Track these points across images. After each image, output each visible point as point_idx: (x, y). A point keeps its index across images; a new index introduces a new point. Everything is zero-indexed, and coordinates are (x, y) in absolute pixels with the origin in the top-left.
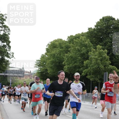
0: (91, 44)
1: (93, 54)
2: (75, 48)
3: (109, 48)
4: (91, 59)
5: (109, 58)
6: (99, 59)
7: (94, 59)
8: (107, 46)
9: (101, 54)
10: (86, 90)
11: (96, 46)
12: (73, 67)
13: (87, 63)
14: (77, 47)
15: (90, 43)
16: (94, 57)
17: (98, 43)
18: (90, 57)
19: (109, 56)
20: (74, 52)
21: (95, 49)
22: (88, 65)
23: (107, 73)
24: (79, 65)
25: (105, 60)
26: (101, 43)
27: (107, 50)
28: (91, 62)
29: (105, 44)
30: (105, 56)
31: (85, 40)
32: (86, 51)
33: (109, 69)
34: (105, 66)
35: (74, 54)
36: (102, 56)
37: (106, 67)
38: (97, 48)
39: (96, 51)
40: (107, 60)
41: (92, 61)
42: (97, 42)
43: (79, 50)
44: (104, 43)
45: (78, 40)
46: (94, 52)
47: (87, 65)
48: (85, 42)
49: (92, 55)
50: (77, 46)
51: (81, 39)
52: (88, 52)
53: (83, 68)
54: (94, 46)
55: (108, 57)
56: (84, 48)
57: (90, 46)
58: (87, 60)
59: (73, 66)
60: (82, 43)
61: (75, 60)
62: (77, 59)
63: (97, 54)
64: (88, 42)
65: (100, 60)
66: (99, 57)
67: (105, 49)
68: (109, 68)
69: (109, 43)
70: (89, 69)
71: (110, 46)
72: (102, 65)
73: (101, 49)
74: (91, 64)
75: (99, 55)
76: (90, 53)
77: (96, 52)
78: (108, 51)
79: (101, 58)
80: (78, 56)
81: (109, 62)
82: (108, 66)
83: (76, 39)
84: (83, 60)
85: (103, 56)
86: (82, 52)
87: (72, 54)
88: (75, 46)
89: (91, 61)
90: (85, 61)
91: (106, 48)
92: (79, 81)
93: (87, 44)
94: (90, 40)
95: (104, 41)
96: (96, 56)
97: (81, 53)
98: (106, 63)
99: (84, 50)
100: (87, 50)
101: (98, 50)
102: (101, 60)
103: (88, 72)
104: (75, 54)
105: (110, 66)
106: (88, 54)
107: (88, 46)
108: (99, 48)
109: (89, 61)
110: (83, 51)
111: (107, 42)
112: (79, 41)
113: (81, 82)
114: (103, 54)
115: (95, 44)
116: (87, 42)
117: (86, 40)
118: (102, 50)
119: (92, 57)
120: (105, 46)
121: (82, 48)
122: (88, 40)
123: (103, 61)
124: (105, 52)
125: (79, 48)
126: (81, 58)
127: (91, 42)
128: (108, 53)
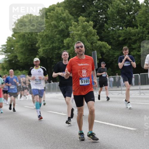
0: (71, 17)
1: (75, 29)
2: (51, 24)
3: (94, 19)
4: (72, 35)
5: (97, 32)
6: (83, 34)
7: (76, 36)
8: (92, 17)
9: (85, 28)
10: (48, 75)
11: (77, 19)
12: (50, 49)
13: (68, 42)
14: (52, 23)
15: (69, 15)
16: (76, 33)
17: (80, 14)
18: (72, 34)
19: (96, 30)
20: (50, 29)
21: (76, 22)
22: (70, 44)
23: (96, 51)
24: (59, 46)
25: (91, 35)
26: (83, 13)
27: (92, 22)
28: (73, 40)
29: (89, 15)
30: (91, 30)
31: (62, 11)
32: (66, 27)
33: (97, 47)
34: (92, 44)
35: (50, 32)
36: (86, 31)
37: (94, 45)
38: (79, 21)
39: (78, 24)
40: (94, 35)
41: (74, 38)
42: (78, 13)
43: (55, 26)
44: (87, 13)
45: (53, 13)
46: (75, 26)
47: (68, 44)
48: (62, 15)
49: (74, 31)
50: (53, 21)
51: (57, 12)
52: (67, 27)
53: (64, 48)
54: (74, 18)
55: (94, 31)
56: (62, 23)
57: (70, 20)
58: (67, 38)
59: (50, 47)
60: (59, 16)
61: (52, 40)
62: (55, 39)
63: (80, 29)
64: (67, 14)
65: (84, 36)
66: (83, 32)
67: (90, 21)
68: (97, 45)
69: (94, 13)
70: (72, 50)
71: (96, 17)
72: (88, 42)
73: (84, 22)
74: (73, 42)
75: (82, 30)
76: (71, 28)
77: (79, 26)
78: (94, 23)
79: (86, 33)
80: (55, 34)
81: (97, 37)
82: (96, 42)
83: (50, 12)
84: (62, 38)
85: (88, 30)
86: (60, 28)
87: (47, 32)
88: (50, 21)
89: (72, 38)
90: (65, 40)
91: (91, 19)
92: (40, 66)
93: (65, 17)
94: (69, 11)
95: (87, 11)
96: (78, 31)
97: (60, 30)
98: (93, 39)
99: (63, 26)
100: (66, 25)
101: (81, 22)
102: (86, 36)
103: (71, 53)
104: (52, 31)
105: (98, 42)
106: (68, 29)
107: (67, 19)
108: (81, 21)
109: (70, 39)
110: (61, 26)
111: (91, 12)
112: (55, 14)
113: (41, 67)
114: (88, 28)
115: (76, 16)
116: (65, 15)
117: (64, 11)
118: (86, 22)
119: (73, 33)
120: (89, 17)
121: (59, 22)
122: (67, 11)
123: (89, 37)
124: (90, 25)
125: (55, 23)
126: (59, 36)
127: (71, 14)
128: (94, 25)
